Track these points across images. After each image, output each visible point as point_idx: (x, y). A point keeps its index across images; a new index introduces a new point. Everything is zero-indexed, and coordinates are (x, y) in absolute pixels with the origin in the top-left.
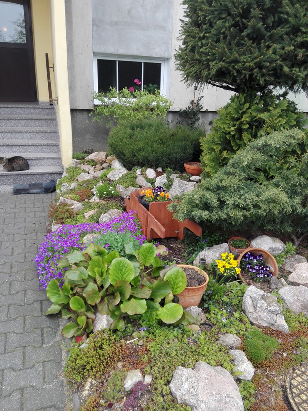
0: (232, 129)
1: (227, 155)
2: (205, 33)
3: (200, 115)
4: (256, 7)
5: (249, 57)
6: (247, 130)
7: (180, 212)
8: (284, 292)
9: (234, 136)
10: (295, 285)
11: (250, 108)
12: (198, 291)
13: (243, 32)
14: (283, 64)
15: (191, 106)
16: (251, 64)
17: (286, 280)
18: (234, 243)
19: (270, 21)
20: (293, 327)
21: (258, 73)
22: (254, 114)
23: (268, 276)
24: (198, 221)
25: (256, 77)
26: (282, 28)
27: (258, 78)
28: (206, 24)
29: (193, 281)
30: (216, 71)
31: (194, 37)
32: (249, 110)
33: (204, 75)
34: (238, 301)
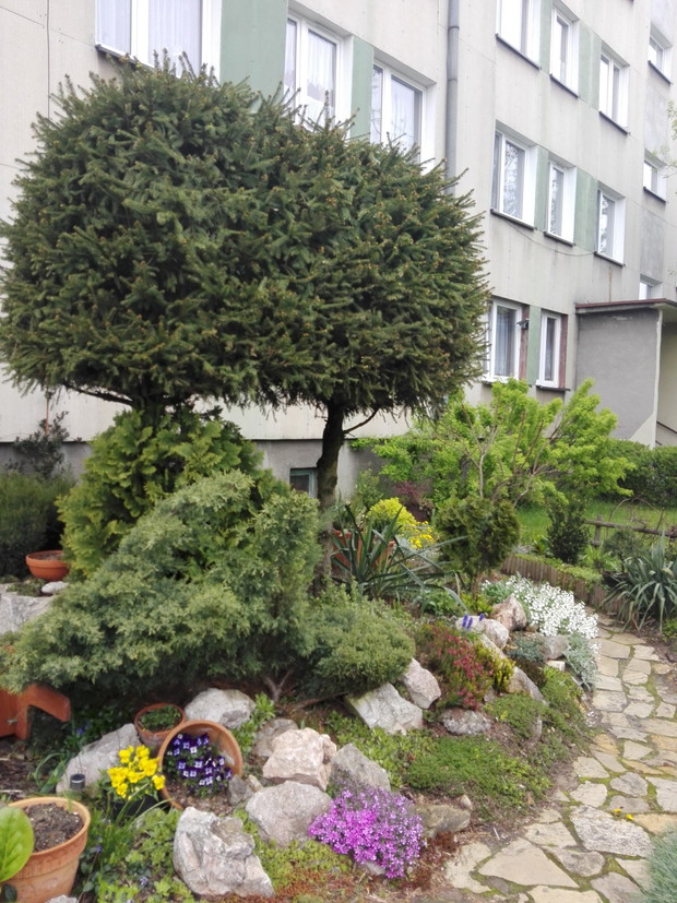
0: (123, 476)
1: (117, 530)
2: (49, 294)
3: (63, 450)
4: (142, 257)
5: (140, 344)
6: (153, 477)
7: (12, 669)
8: (258, 805)
9: (128, 490)
10: (277, 784)
11: (154, 436)
12: (66, 853)
13: (123, 299)
14: (202, 359)
15: (42, 430)
16: (145, 356)
17: (259, 778)
18: (148, 721)
19: (171, 283)
20: (281, 878)
21: (159, 373)
22: (164, 447)
23: (223, 778)
24: (57, 683)
25: (157, 379)
26: (194, 297)
27: (160, 381)
28: (47, 278)
29: (53, 834)
30: (77, 367)
31: (25, 301)
32: (154, 440)
33: (53, 373)
34: (164, 855)
